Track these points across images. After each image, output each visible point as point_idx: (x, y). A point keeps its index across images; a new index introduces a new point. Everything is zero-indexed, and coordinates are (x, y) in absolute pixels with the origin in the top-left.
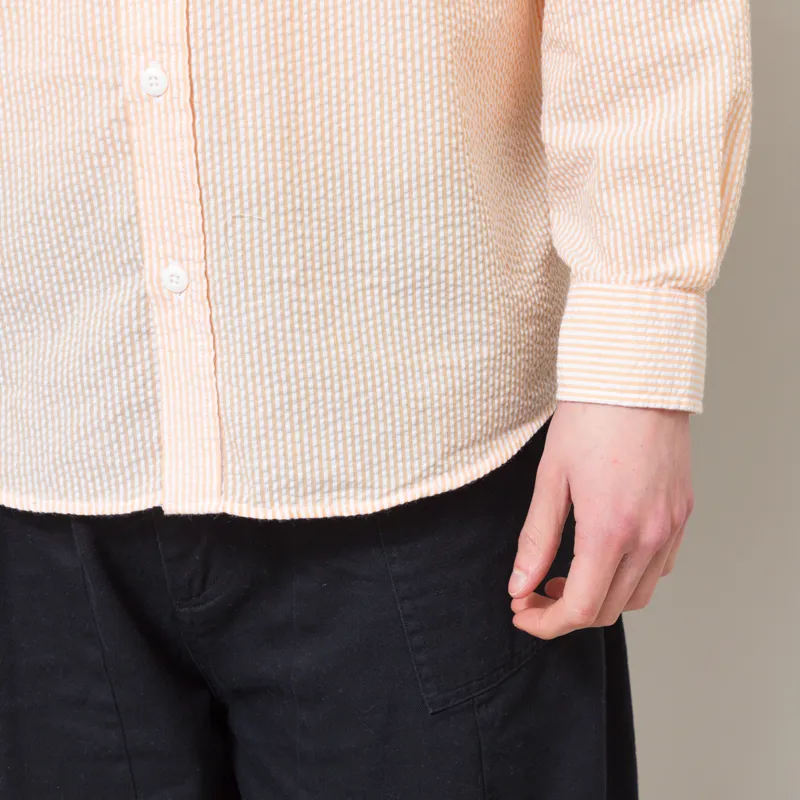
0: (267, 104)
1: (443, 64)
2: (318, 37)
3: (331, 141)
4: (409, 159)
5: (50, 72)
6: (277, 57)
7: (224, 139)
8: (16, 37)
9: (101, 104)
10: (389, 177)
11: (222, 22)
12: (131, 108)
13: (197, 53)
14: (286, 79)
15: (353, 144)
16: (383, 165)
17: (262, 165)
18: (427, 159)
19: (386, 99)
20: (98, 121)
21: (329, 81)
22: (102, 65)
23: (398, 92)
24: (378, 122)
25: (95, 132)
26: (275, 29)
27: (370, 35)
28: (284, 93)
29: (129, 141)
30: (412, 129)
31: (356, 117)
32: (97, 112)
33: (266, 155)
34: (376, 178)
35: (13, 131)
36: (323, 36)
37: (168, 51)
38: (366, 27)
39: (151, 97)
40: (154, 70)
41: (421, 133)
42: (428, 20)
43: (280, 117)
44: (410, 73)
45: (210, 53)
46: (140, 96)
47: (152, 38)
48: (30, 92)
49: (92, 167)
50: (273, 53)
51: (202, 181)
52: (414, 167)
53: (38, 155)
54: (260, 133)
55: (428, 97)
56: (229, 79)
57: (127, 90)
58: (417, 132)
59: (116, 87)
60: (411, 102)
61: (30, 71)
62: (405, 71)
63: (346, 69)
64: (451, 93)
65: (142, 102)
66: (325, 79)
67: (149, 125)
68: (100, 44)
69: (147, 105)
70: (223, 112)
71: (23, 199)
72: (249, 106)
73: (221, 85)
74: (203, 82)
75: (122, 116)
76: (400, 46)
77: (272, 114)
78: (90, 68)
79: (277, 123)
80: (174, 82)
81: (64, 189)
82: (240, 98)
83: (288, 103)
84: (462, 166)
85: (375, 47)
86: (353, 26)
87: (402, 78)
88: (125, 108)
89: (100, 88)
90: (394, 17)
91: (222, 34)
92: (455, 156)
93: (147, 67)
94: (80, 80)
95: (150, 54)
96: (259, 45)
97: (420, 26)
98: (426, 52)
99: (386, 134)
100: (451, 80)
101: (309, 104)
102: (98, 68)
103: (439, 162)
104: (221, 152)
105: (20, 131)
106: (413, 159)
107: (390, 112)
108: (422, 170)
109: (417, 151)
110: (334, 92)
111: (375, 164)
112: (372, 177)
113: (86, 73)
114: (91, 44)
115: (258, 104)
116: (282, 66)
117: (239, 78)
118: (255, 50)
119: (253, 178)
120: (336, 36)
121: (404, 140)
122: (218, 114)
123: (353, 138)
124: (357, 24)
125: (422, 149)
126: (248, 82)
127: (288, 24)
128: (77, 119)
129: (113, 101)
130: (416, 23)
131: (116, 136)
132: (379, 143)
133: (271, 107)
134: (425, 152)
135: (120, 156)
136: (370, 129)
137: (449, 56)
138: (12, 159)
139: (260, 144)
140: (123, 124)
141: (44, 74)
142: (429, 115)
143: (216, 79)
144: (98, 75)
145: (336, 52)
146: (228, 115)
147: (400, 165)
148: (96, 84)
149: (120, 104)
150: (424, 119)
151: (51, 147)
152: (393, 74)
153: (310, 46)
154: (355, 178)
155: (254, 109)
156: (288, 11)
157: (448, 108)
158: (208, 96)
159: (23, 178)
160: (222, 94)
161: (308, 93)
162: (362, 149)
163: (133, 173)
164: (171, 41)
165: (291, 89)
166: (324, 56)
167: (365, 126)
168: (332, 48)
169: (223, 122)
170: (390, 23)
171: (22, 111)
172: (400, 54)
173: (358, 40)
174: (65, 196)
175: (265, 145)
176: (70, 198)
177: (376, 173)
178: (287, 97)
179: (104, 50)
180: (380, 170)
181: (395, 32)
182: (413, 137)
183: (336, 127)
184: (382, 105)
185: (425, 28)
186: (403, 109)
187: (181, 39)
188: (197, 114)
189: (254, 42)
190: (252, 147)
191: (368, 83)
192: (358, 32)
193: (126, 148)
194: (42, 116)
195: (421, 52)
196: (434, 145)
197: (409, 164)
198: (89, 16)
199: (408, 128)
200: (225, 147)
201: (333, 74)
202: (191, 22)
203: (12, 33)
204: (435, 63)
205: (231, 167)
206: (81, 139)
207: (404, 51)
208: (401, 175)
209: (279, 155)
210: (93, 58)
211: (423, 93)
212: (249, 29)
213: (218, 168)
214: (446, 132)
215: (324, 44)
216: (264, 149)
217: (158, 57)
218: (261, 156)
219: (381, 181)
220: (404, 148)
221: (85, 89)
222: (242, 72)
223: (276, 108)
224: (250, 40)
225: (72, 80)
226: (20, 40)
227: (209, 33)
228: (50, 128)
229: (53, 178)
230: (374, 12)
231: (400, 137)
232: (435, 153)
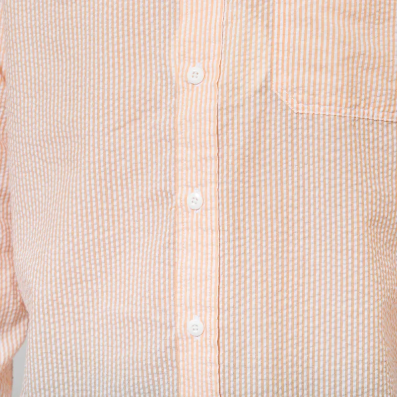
0: (265, 344)
1: (376, 320)
2: (298, 301)
3: (302, 365)
4: (352, 378)
5: (130, 314)
6: (272, 315)
7: (237, 366)
8: (109, 290)
9: (161, 337)
10: (338, 389)
11: (239, 293)
12: (180, 342)
13: (223, 312)
14: (277, 328)
15: (316, 367)
16: (335, 381)
17: (260, 383)
18: (363, 379)
19: (338, 340)
20: (158, 347)
21: (303, 328)
22: (163, 313)
23: (347, 336)
24: (333, 354)
25: (156, 353)
26: (272, 297)
27: (331, 301)
28: (275, 337)
29: (176, 360)
30: (355, 360)
31: (319, 350)
32: (158, 341)
33: (262, 376)
34: (330, 389)
35: (103, 346)
36: (301, 300)
37: (206, 310)
38: (328, 296)
39: (192, 336)
40: (196, 320)
41: (361, 362)
42: (369, 293)
43: (273, 353)
44: (355, 325)
45: (231, 312)
46: (186, 334)
47: (196, 301)
48: (116, 324)
49: (152, 374)
50: (270, 313)
51: (222, 391)
52: (355, 383)
53: (118, 362)
54: (259, 362)
55: (366, 340)
56: (243, 328)
57: (178, 331)
58: (358, 362)
59: (171, 327)
60: (355, 343)
61: (117, 311)
62: (352, 324)
63: (314, 321)
64: (380, 337)
65: (187, 338)
66: (300, 327)
67: (190, 353)
68: (162, 301)
69: (190, 340)
70: (237, 349)
71: (107, 388)
72: (254, 346)
73: (237, 332)
74: (226, 330)
75: (173, 345)
76: (350, 309)
77: (267, 351)
78: (155, 315)
79: (270, 356)
80: (208, 330)
81: (134, 385)
82: (248, 340)
83: (278, 343)
84: (385, 382)
85: (333, 308)
86: (319, 294)
87: (350, 328)
88: (176, 341)
89: (161, 327)
90: (347, 291)
91: (239, 301)
92: (381, 376)
93: (191, 319)
94: (149, 321)
95: (194, 311)
96: (262, 308)
97: (363, 297)
98: (366, 313)
99: (338, 361)
100: (380, 329)
101: (290, 343)
102: (160, 315)
103: (371, 380)
104: (234, 374)
105: (108, 346)
106: (355, 378)
107: (341, 348)
108: (360, 385)
109: (357, 373)
110: (306, 335)
111: (329, 380)
112: (327, 388)
113: (153, 317)
114: (157, 300)
115: (259, 344)
116: (275, 320)
117: (248, 328)
118: (259, 311)
119: (254, 390)
120: (308, 300)
121: (349, 366)
122: (234, 350)
123: (316, 364)
124: (323, 293)
125: (360, 372)
126: (254, 331)
127: (280, 294)
128: (145, 344)
129: (168, 336)
130: (361, 295)
131: (169, 357)
132: (333, 367)
133: (267, 346)
134: (363, 374)
135: (170, 368)
136: (327, 358)
137: (380, 314)
138: (101, 362)
139: (260, 369)
140: (174, 349)
141: (126, 315)
142: (366, 351)
143: (234, 329)
144: (160, 320)
145: (308, 310)
146: (240, 351)
147: (346, 381)
148: (158, 324)
149: (173, 338)
150: (363, 354)
151: (127, 358)
152: (344, 325)
153: (292, 306)
154: (316, 388)
155: (256, 348)
156: (280, 286)
157: (379, 347)
158: (229, 338)
159: (107, 375)
160: (237, 338)
161: (290, 336)
162: (321, 370)
163: (178, 379)
164: (208, 305)
165: (280, 334)
166: (301, 313)
167: (324, 356)
168: (306, 308)
169: (237, 355)
170: (344, 294)
171: (110, 335)
172: (349, 314)
173: (323, 303)
174: (134, 390)
175: (262, 370)
176: (137, 390)
177: (330, 386)
178: (277, 339)
179: (165, 305)
180: (333, 384)
181: (347, 300)
182: (355, 364)
183: (305, 357)
184: (336, 343)
185: (366, 298)
186: (349, 347)
187: (214, 304)
188: (221, 349)
189: (259, 306)
190: (254, 371)
191: (328, 330)
192: (323, 298)
193: (175, 364)
194: (123, 339)
195: (363, 313)
196: (368, 369)
197: (352, 381)
198: (157, 283)
199: (352, 359)
200: (238, 371)
201: (306, 324)
202: (221, 293)
203: (107, 286)
204: (371, 319)
205: (240, 383)
206: (146, 357)
207: (352, 312)
208: (346, 388)
209: (270, 376)
210: (158, 309)
211: (363, 338)
212: (256, 298)
213: (232, 384)
214: (376, 362)
215: (301, 306)
216: (262, 372)
217: (199, 313)
218: (260, 377)
219: (332, 391)
220: (349, 371)
221: (151, 326)
222: (251, 324)
223: (270, 346)
224: (256, 305)
225: (144, 320)
226: (111, 292)
227: (231, 300)
228: (127, 347)
229: (127, 378)
230: (334, 287)
231: (346, 364)
232: (369, 375)
